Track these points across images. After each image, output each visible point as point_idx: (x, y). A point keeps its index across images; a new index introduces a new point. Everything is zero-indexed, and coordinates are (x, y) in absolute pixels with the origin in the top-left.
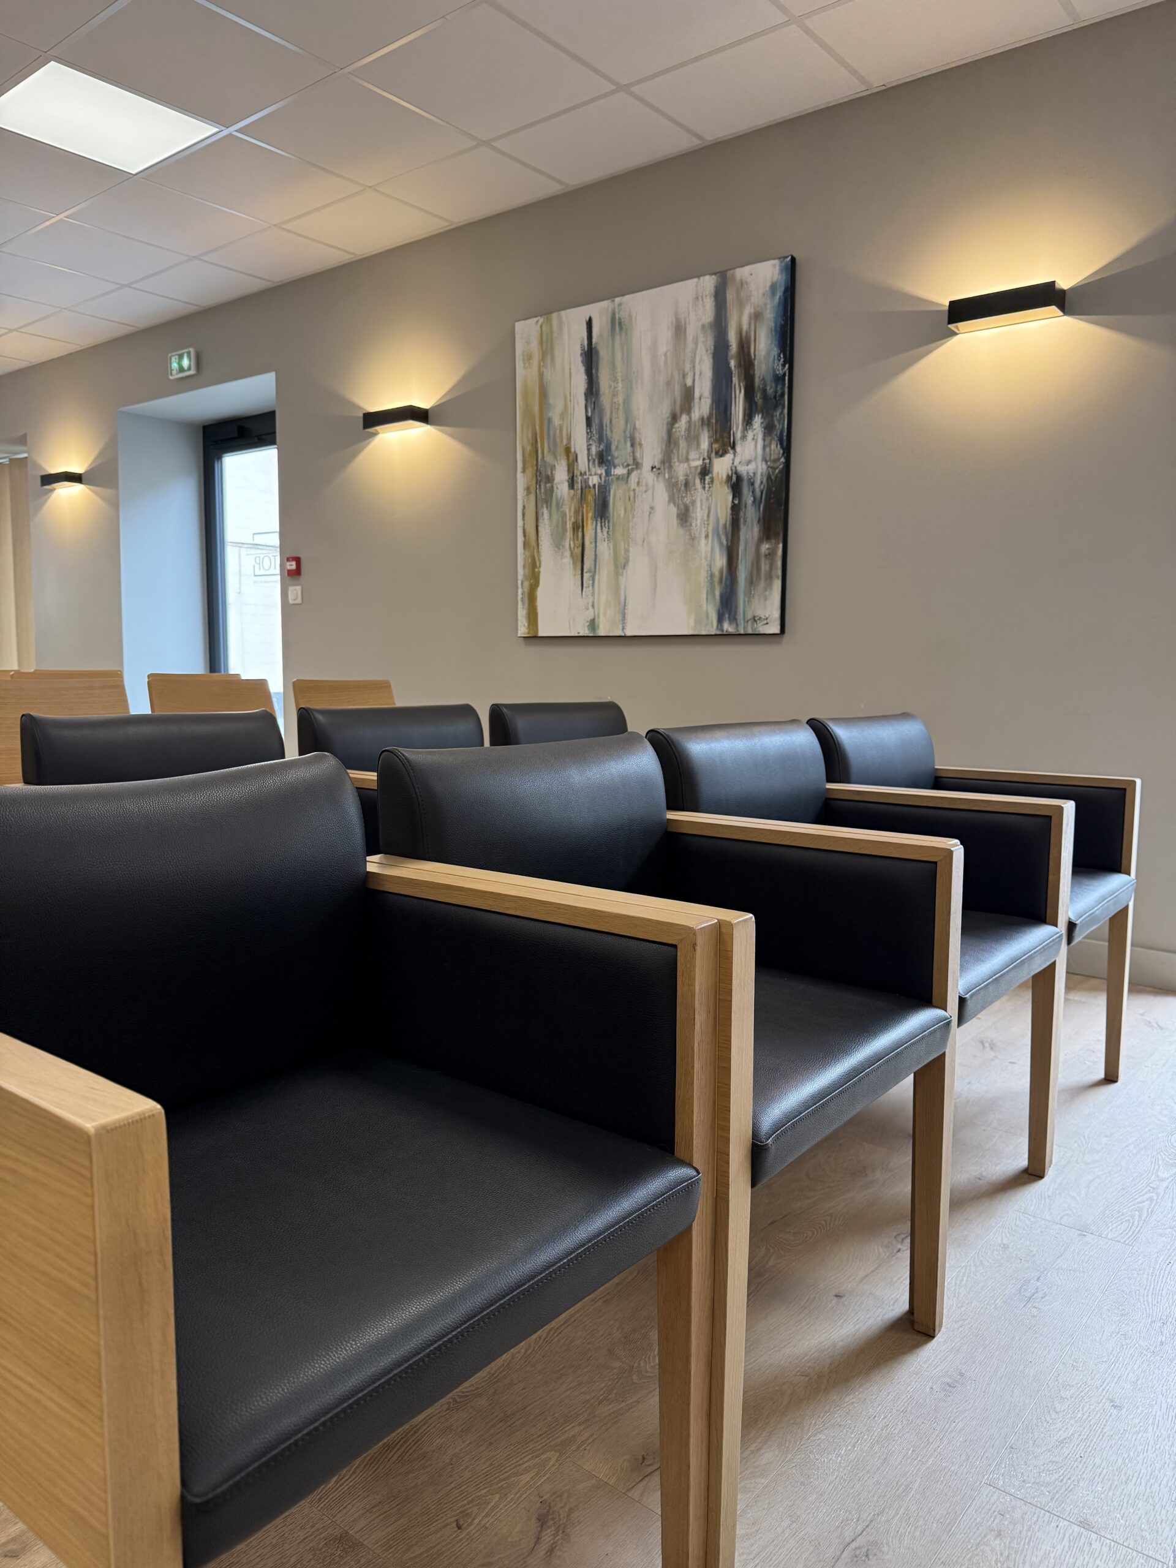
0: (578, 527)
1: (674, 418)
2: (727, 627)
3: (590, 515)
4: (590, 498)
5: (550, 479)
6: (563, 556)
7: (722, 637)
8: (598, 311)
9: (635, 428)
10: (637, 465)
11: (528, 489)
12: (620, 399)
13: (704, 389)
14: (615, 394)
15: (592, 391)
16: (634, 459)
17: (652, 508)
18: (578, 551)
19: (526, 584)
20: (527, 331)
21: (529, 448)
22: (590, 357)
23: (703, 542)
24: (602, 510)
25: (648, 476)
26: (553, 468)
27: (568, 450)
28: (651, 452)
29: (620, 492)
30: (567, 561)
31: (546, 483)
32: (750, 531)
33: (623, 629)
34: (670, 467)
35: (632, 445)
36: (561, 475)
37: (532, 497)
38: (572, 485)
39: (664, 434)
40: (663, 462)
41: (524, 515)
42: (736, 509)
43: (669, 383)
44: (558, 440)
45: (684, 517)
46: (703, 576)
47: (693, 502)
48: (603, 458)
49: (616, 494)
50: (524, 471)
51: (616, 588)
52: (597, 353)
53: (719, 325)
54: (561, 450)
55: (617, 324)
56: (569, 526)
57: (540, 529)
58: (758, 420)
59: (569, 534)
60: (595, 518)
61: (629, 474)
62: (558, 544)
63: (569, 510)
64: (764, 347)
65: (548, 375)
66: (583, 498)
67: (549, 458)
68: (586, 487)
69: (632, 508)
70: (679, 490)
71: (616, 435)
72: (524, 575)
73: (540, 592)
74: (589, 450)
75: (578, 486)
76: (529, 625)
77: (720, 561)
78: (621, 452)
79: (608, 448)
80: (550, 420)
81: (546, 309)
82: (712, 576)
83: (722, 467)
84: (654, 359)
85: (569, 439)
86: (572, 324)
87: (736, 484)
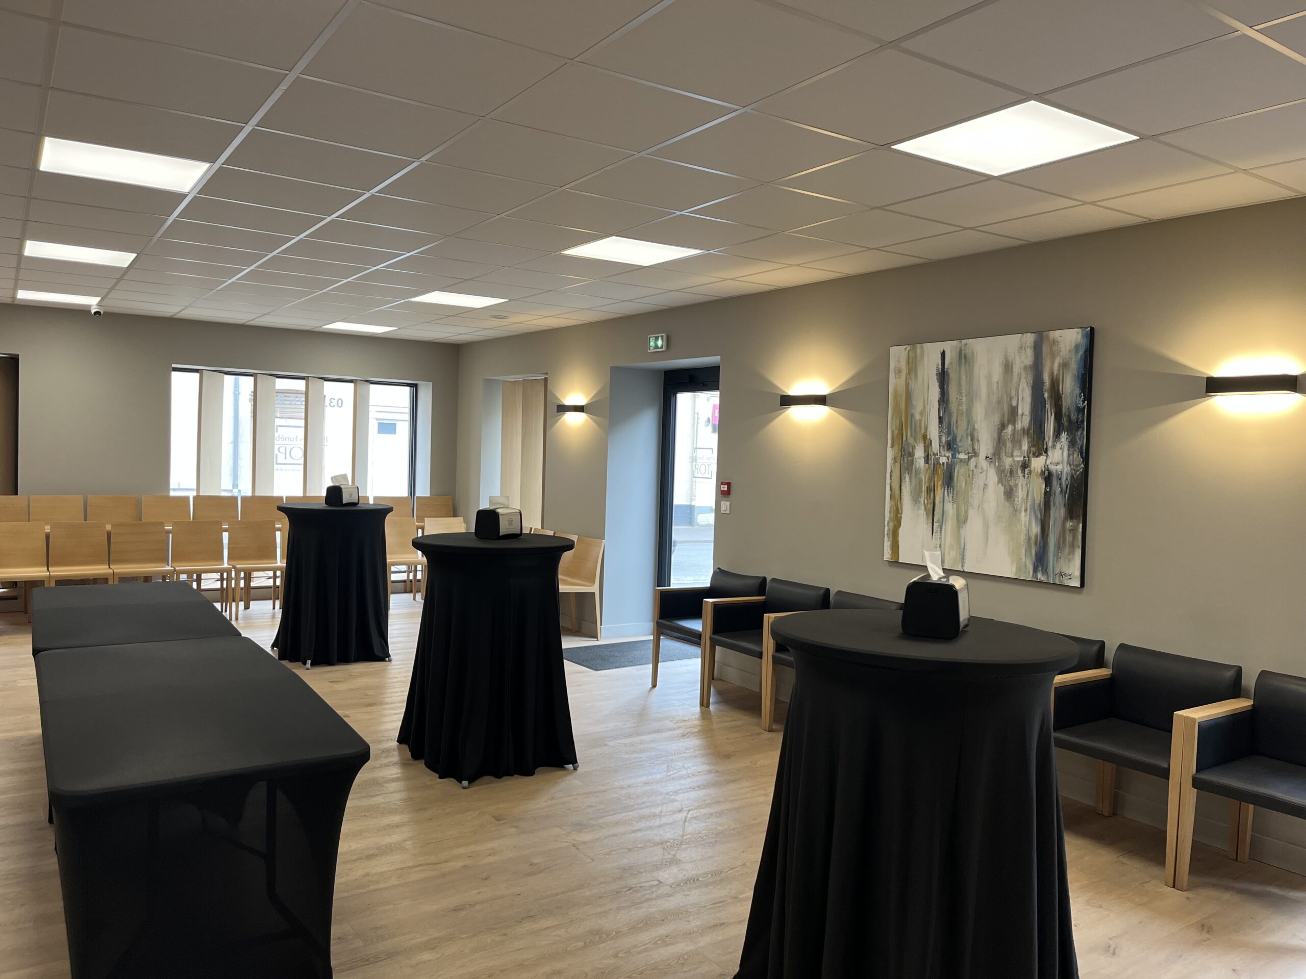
0: (931, 490)
1: (1003, 426)
2: (1040, 576)
3: (940, 483)
4: (940, 472)
5: (911, 455)
6: (919, 509)
7: (1036, 583)
8: (950, 347)
9: (974, 428)
10: (975, 454)
11: (895, 460)
12: (964, 408)
13: (1025, 408)
14: (960, 404)
15: (944, 399)
16: (973, 449)
17: (985, 485)
18: (931, 507)
19: (891, 524)
20: (898, 354)
21: (896, 432)
22: (943, 377)
23: (1023, 514)
24: (949, 481)
25: (984, 464)
26: (914, 447)
27: (925, 437)
28: (985, 446)
29: (962, 471)
30: (922, 512)
31: (908, 457)
32: (1058, 512)
33: (962, 566)
34: (1000, 459)
35: (972, 440)
36: (919, 453)
37: (898, 465)
38: (927, 459)
39: (996, 435)
40: (994, 455)
41: (891, 476)
42: (1047, 495)
43: (999, 402)
44: (918, 429)
45: (1009, 494)
46: (1023, 537)
47: (1016, 485)
48: (951, 446)
49: (960, 473)
50: (892, 447)
51: (958, 537)
52: (948, 375)
53: (1037, 368)
54: (920, 436)
55: (964, 358)
56: (924, 488)
57: (902, 487)
58: (1064, 436)
59: (924, 494)
60: (943, 485)
61: (969, 459)
62: (915, 500)
63: (924, 478)
64: (1069, 387)
65: (912, 385)
66: (935, 470)
67: (911, 441)
68: (937, 464)
69: (971, 483)
70: (1006, 476)
71: (961, 431)
72: (890, 518)
73: (901, 531)
74: (940, 439)
75: (932, 462)
76: (892, 553)
77: (1036, 529)
78: (964, 444)
79: (955, 439)
80: (912, 415)
81: (913, 340)
82: (1029, 539)
83: (1038, 464)
84: (989, 384)
85: (926, 429)
86: (931, 353)
87: (1048, 477)
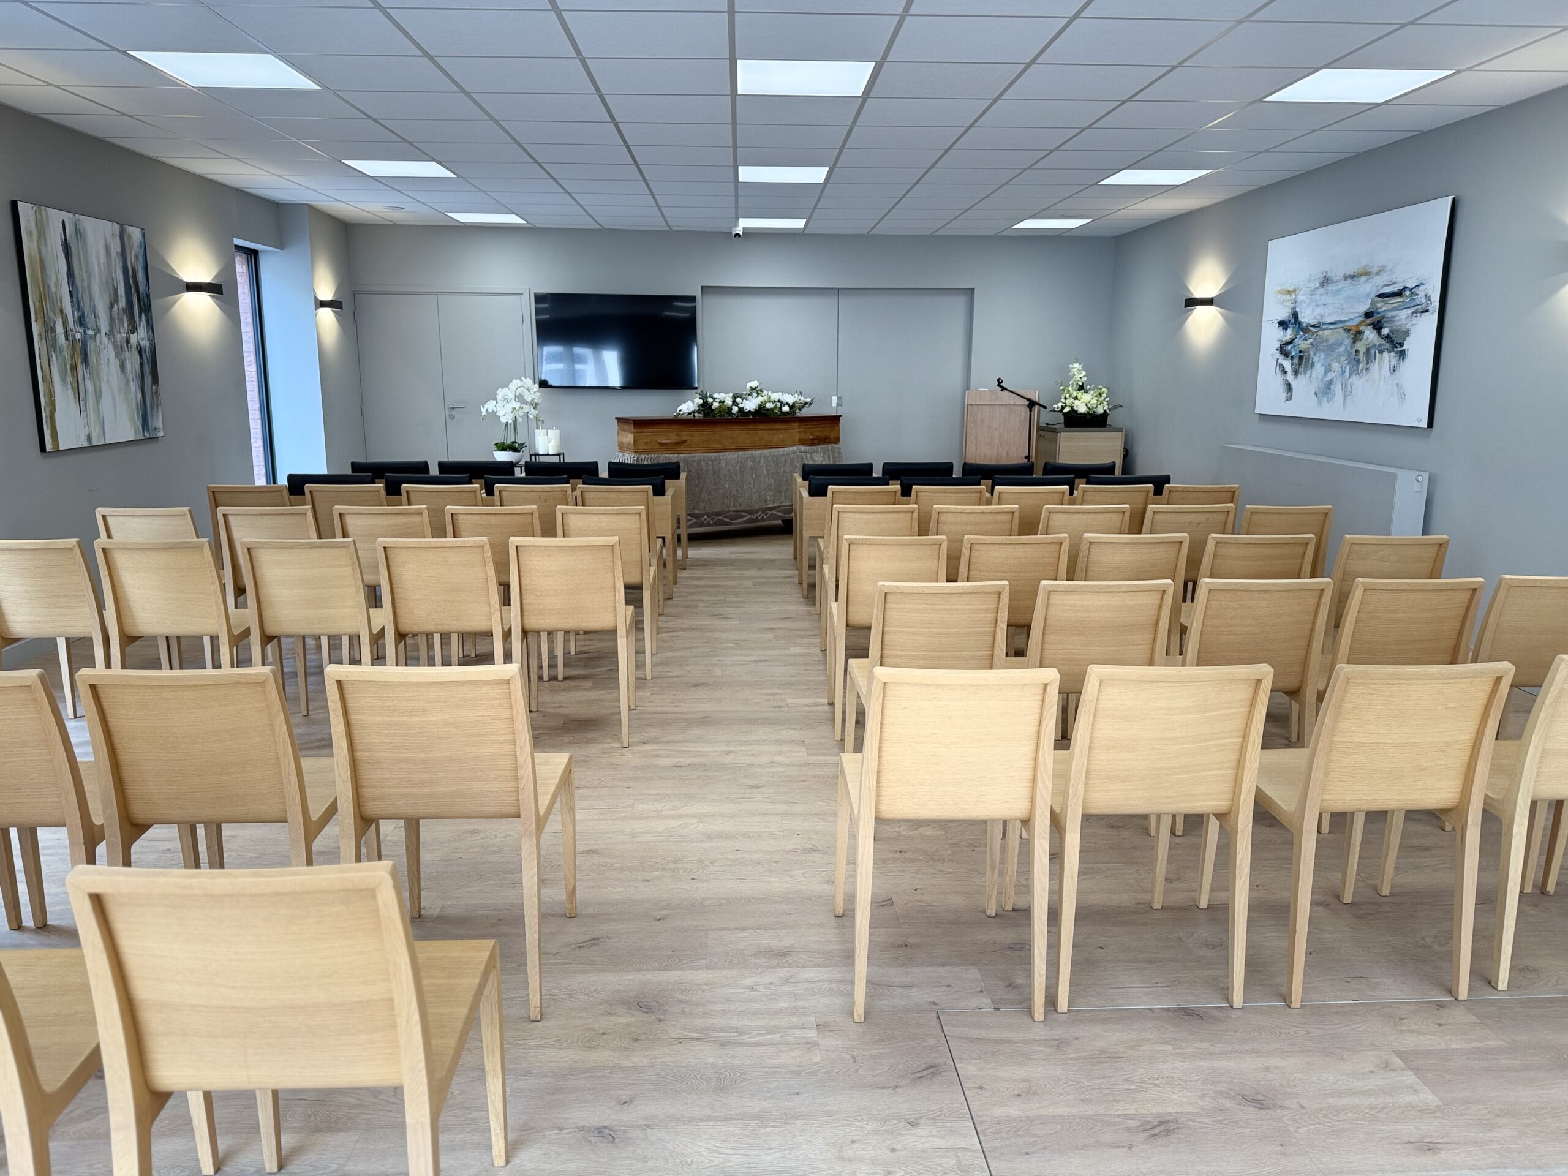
0: (74, 368)
1: (112, 306)
2: (146, 434)
3: (79, 360)
4: (78, 349)
5: (54, 330)
6: (67, 388)
7: (145, 440)
8: (68, 219)
9: (95, 306)
10: (99, 331)
11: (42, 337)
12: (86, 284)
13: (121, 291)
14: (82, 281)
15: (70, 273)
16: (97, 326)
17: (108, 359)
18: (76, 386)
19: (48, 410)
20: (26, 211)
21: (38, 304)
22: (66, 247)
23: (132, 383)
24: (85, 357)
25: (105, 339)
26: (55, 323)
27: (61, 311)
28: (104, 327)
29: (92, 346)
30: (70, 392)
31: (52, 332)
32: (147, 379)
33: (104, 440)
34: (113, 335)
35: (95, 317)
36: (59, 328)
37: (45, 341)
38: (67, 337)
39: (108, 314)
40: (110, 331)
41: (41, 354)
42: (142, 365)
43: (107, 282)
44: (55, 302)
45: (122, 367)
46: (134, 404)
47: (125, 358)
48: (81, 322)
49: (91, 347)
50: (37, 321)
51: (98, 411)
52: (70, 247)
53: (124, 255)
54: (58, 310)
55: (78, 234)
56: (68, 366)
57: (51, 367)
58: (143, 315)
59: (69, 373)
60: (82, 363)
61: (96, 334)
62: (63, 381)
63: (67, 355)
65: (44, 251)
66: (73, 347)
67: (51, 314)
68: (74, 340)
69: (99, 359)
70: (119, 350)
71: (87, 310)
72: (45, 403)
73: (57, 415)
74: (73, 314)
75: (70, 339)
76: (53, 441)
77: (140, 396)
78: (90, 320)
79: (83, 314)
80: (49, 287)
81: (38, 201)
82: (138, 404)
83: (134, 338)
84: (99, 263)
85: (61, 302)
86: (54, 221)
87: (140, 351)
